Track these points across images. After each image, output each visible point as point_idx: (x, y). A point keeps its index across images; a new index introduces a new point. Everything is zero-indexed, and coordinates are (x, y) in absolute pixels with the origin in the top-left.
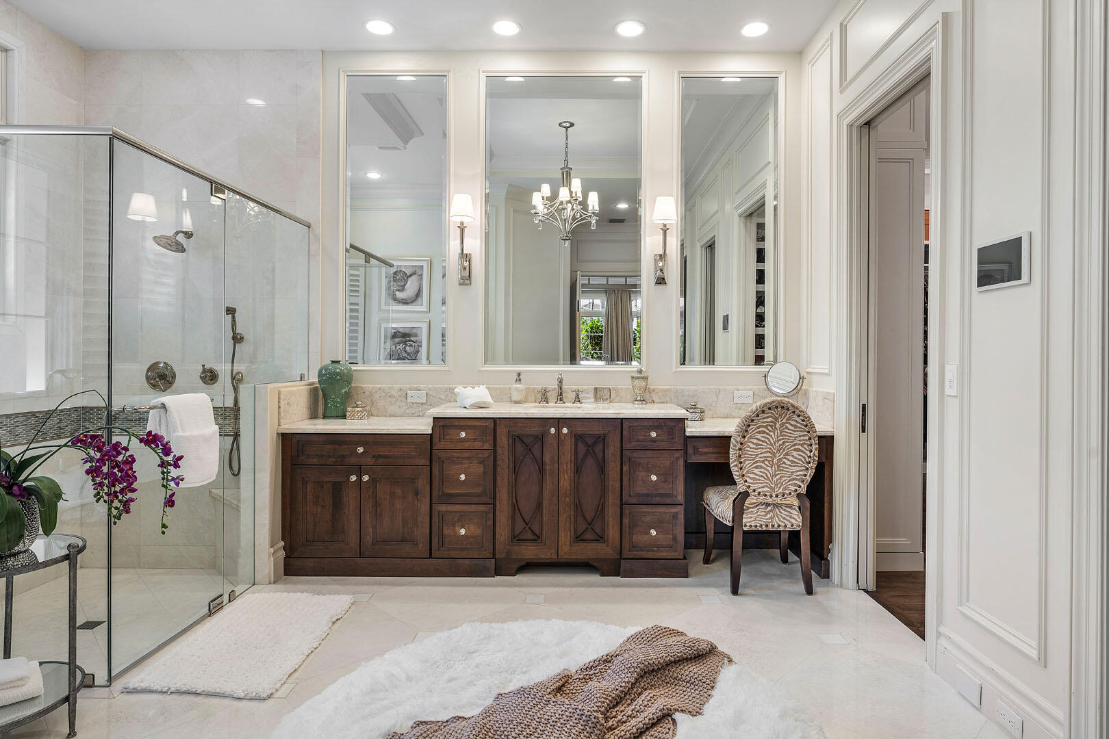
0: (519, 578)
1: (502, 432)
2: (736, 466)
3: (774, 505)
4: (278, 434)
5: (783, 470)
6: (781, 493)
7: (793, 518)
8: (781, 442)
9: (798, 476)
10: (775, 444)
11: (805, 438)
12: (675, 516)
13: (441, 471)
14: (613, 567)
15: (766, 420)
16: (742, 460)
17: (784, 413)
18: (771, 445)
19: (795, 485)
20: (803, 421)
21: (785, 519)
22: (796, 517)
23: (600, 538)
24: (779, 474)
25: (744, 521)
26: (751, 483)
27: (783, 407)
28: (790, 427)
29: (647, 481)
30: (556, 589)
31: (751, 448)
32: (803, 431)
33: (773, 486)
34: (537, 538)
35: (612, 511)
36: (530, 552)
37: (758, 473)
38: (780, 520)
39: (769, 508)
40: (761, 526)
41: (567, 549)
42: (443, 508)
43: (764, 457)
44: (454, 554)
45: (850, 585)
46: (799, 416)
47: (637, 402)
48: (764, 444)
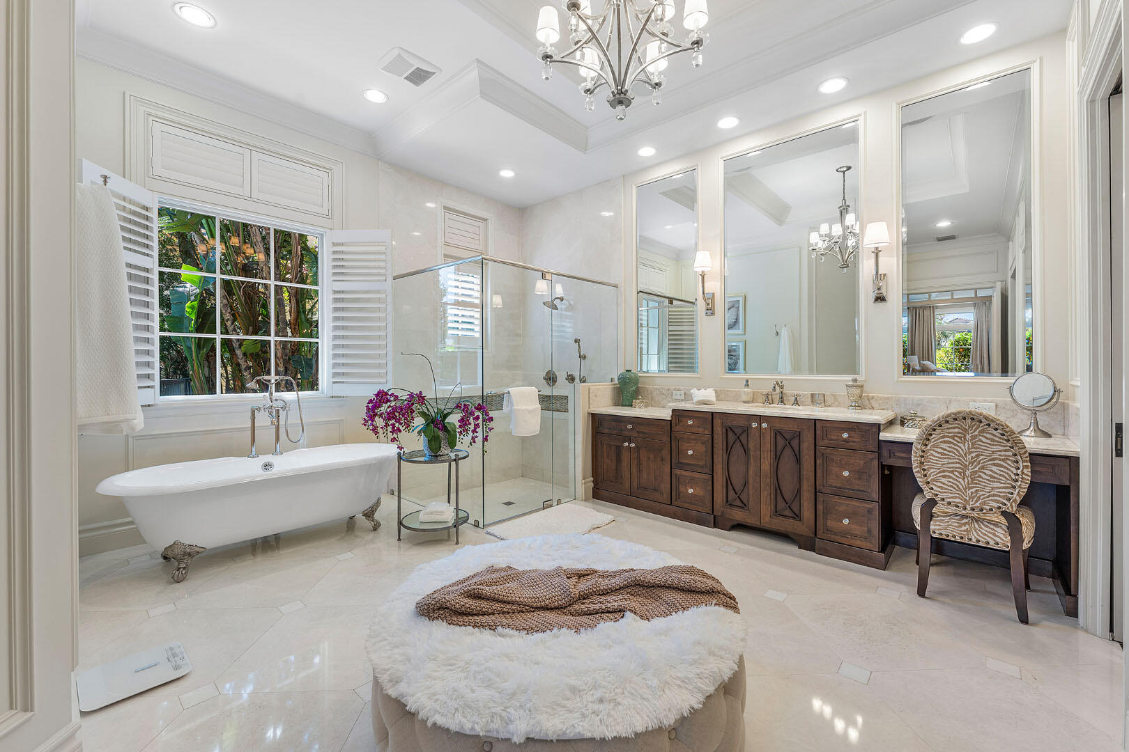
0: (733, 534)
1: (717, 422)
2: (918, 472)
3: (973, 518)
4: (588, 413)
5: (979, 484)
6: (978, 507)
7: (997, 536)
8: (974, 455)
9: (1001, 492)
10: (965, 455)
11: (1007, 453)
12: (870, 511)
13: (678, 447)
14: (809, 543)
15: (951, 430)
16: (925, 468)
17: (975, 425)
18: (961, 455)
19: (997, 502)
20: (1002, 434)
21: (985, 535)
22: (1002, 536)
23: (797, 516)
24: (974, 487)
25: (932, 527)
26: (939, 492)
27: (973, 419)
28: (984, 440)
29: (840, 476)
30: (751, 547)
31: (934, 456)
32: (1005, 446)
33: (968, 498)
34: (744, 506)
35: (807, 495)
36: (738, 515)
37: (946, 482)
38: (978, 535)
39: (965, 521)
40: (954, 537)
41: (767, 520)
42: (678, 472)
43: (953, 467)
44: (686, 505)
45: (1099, 632)
46: (996, 429)
47: (850, 408)
48: (951, 454)
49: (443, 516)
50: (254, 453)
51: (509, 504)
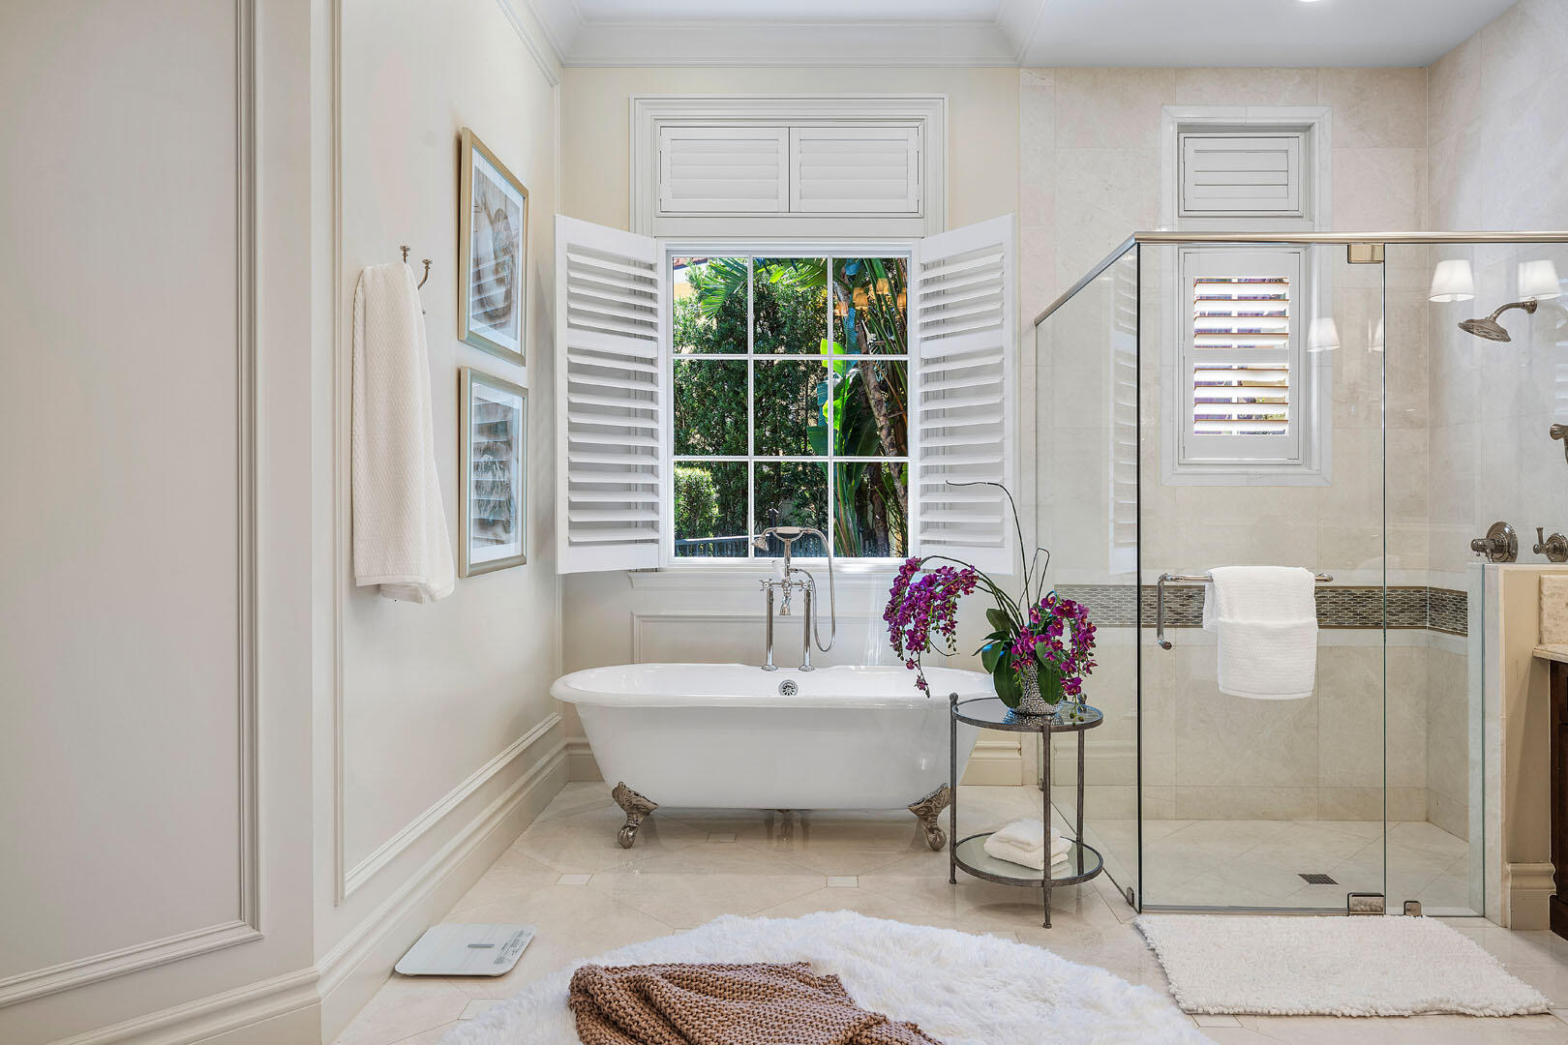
4: (1536, 659)
49: (1027, 855)
50: (770, 662)
51: (1314, 879)
